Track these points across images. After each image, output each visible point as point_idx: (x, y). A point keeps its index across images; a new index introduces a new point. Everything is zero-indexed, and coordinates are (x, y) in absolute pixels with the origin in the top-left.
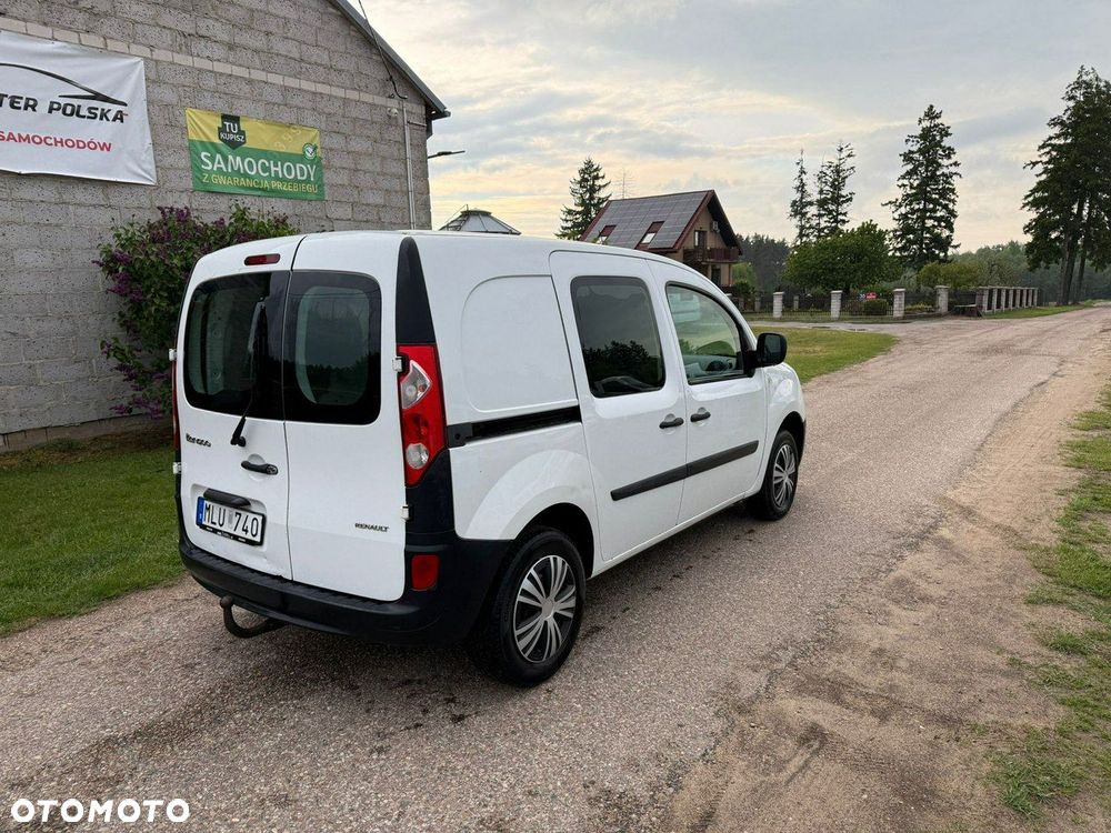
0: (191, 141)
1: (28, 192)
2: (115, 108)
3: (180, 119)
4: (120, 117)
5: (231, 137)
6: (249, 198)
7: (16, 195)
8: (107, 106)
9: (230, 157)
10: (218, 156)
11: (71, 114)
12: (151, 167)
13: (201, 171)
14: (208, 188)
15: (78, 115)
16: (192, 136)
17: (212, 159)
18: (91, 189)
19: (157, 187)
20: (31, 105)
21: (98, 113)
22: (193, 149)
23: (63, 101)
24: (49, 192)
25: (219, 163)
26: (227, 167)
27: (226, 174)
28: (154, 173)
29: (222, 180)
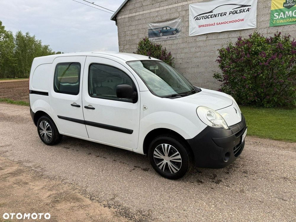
0: (272, 11)
1: (221, 36)
2: (247, 8)
3: (269, 5)
4: (248, 10)
5: (289, 4)
6: (292, 26)
7: (219, 38)
8: (245, 8)
9: (287, 12)
10: (282, 13)
11: (235, 13)
12: (255, 23)
13: (273, 20)
14: (275, 25)
15: (237, 13)
16: (272, 9)
17: (279, 15)
18: (237, 33)
19: (256, 28)
20: (225, 14)
21: (242, 11)
22: (272, 13)
23: (233, 11)
24: (226, 36)
25: (282, 15)
26: (284, 16)
27: (284, 19)
28: (256, 24)
29: (282, 21)
